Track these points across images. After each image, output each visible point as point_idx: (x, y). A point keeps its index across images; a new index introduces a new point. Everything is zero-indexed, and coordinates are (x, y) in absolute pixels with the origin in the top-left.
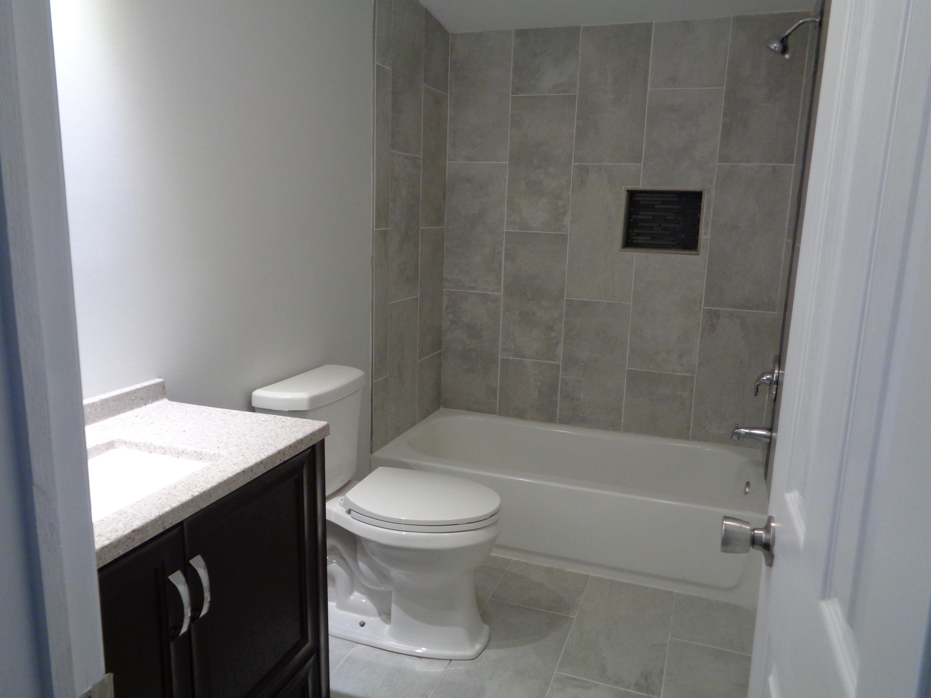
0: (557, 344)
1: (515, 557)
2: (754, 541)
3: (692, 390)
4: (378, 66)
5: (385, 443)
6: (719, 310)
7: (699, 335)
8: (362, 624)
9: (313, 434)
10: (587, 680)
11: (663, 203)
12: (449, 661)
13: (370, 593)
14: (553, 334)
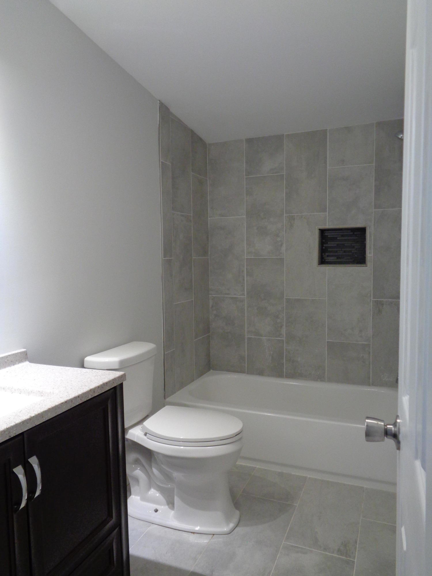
0: (281, 327)
1: (258, 466)
2: (386, 433)
3: (369, 353)
4: (162, 162)
5: (173, 393)
6: (382, 301)
7: (371, 317)
8: (156, 511)
9: (114, 380)
10: (304, 547)
11: (342, 236)
12: (213, 535)
13: (161, 490)
14: (279, 321)
